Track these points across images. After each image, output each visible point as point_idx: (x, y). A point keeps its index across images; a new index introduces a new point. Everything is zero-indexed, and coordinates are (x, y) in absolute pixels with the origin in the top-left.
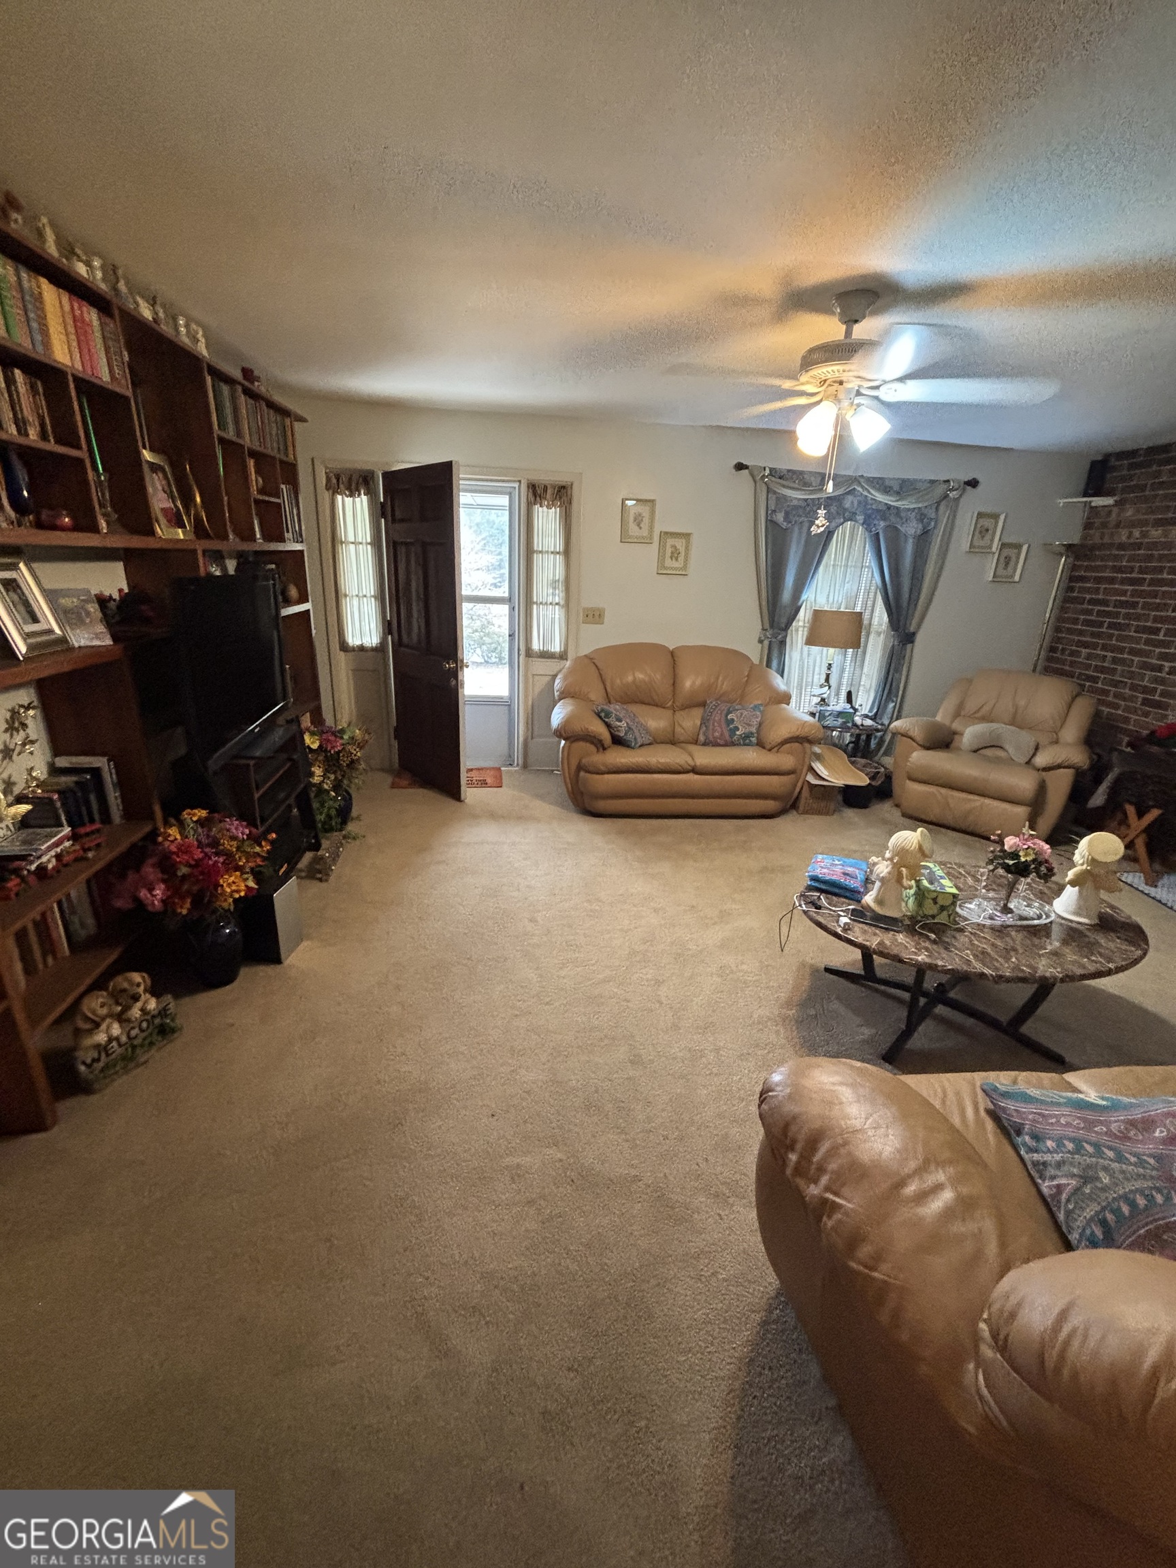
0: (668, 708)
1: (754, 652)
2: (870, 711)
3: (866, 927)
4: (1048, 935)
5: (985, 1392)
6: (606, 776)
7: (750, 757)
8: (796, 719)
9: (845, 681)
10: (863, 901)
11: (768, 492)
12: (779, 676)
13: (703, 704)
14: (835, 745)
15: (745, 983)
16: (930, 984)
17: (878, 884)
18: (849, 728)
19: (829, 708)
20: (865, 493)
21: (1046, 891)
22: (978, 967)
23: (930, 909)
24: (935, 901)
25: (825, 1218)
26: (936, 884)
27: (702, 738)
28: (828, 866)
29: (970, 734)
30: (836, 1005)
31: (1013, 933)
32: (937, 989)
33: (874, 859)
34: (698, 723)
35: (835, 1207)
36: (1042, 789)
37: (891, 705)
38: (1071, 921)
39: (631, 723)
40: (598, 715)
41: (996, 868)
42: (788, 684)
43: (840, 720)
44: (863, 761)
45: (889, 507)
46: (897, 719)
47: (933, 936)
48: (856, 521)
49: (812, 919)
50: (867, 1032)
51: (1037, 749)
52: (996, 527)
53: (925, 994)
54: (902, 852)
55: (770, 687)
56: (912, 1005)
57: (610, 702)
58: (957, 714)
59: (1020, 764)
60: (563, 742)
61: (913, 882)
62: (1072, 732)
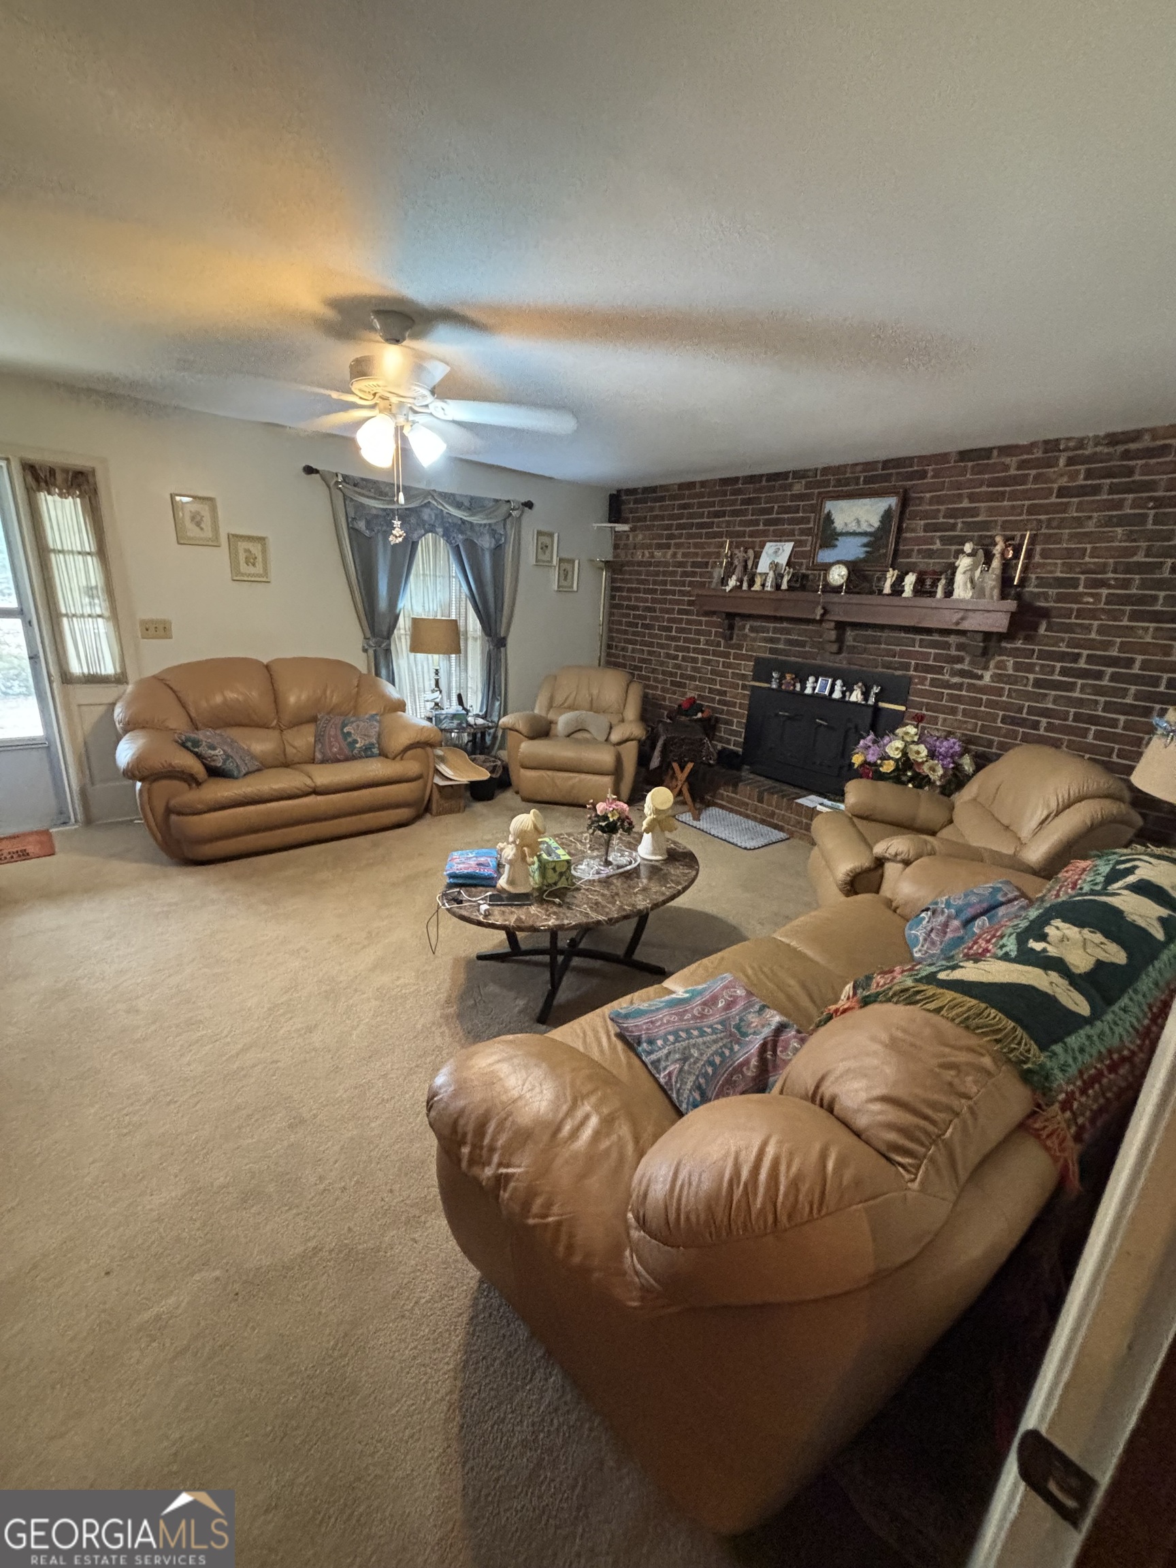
0: (273, 728)
1: (360, 662)
2: (481, 711)
3: (502, 908)
4: (638, 877)
5: (639, 1267)
6: (207, 816)
7: (375, 768)
8: (415, 725)
9: (454, 684)
10: (498, 886)
11: (345, 500)
12: (390, 686)
13: (314, 720)
14: (456, 746)
15: (402, 997)
16: (563, 943)
17: (507, 867)
18: (464, 728)
19: (443, 712)
20: (440, 507)
21: (632, 840)
22: (596, 917)
23: (552, 877)
24: (554, 869)
25: (502, 1192)
26: (553, 855)
27: (319, 756)
28: (464, 861)
29: (563, 721)
30: (492, 988)
31: (615, 881)
32: (569, 945)
33: (501, 845)
34: (312, 739)
35: (508, 1177)
36: (619, 760)
37: (497, 704)
38: (651, 861)
39: (229, 751)
40: (183, 745)
41: (594, 831)
42: (400, 691)
43: (456, 722)
44: (482, 757)
45: (463, 522)
46: (504, 715)
47: (557, 900)
48: (437, 533)
49: (454, 914)
50: (521, 1003)
51: (611, 728)
52: (553, 541)
53: (562, 952)
54: (521, 834)
55: (383, 697)
56: (552, 965)
57: (197, 729)
58: (550, 706)
59: (601, 743)
60: (139, 784)
61: (535, 859)
62: (631, 712)
